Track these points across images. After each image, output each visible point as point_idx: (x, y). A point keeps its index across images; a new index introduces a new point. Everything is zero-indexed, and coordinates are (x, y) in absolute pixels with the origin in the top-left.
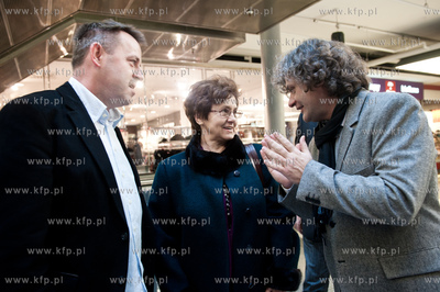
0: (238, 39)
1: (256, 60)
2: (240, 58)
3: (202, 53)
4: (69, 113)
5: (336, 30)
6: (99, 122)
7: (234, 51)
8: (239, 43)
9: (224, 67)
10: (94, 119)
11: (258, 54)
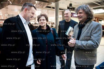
0: (50, 3)
1: (53, 8)
2: (50, 7)
3: (41, 6)
4: (18, 22)
5: (70, 3)
6: (24, 23)
7: (49, 6)
8: (50, 4)
9: (46, 9)
10: (23, 23)
11: (54, 7)
